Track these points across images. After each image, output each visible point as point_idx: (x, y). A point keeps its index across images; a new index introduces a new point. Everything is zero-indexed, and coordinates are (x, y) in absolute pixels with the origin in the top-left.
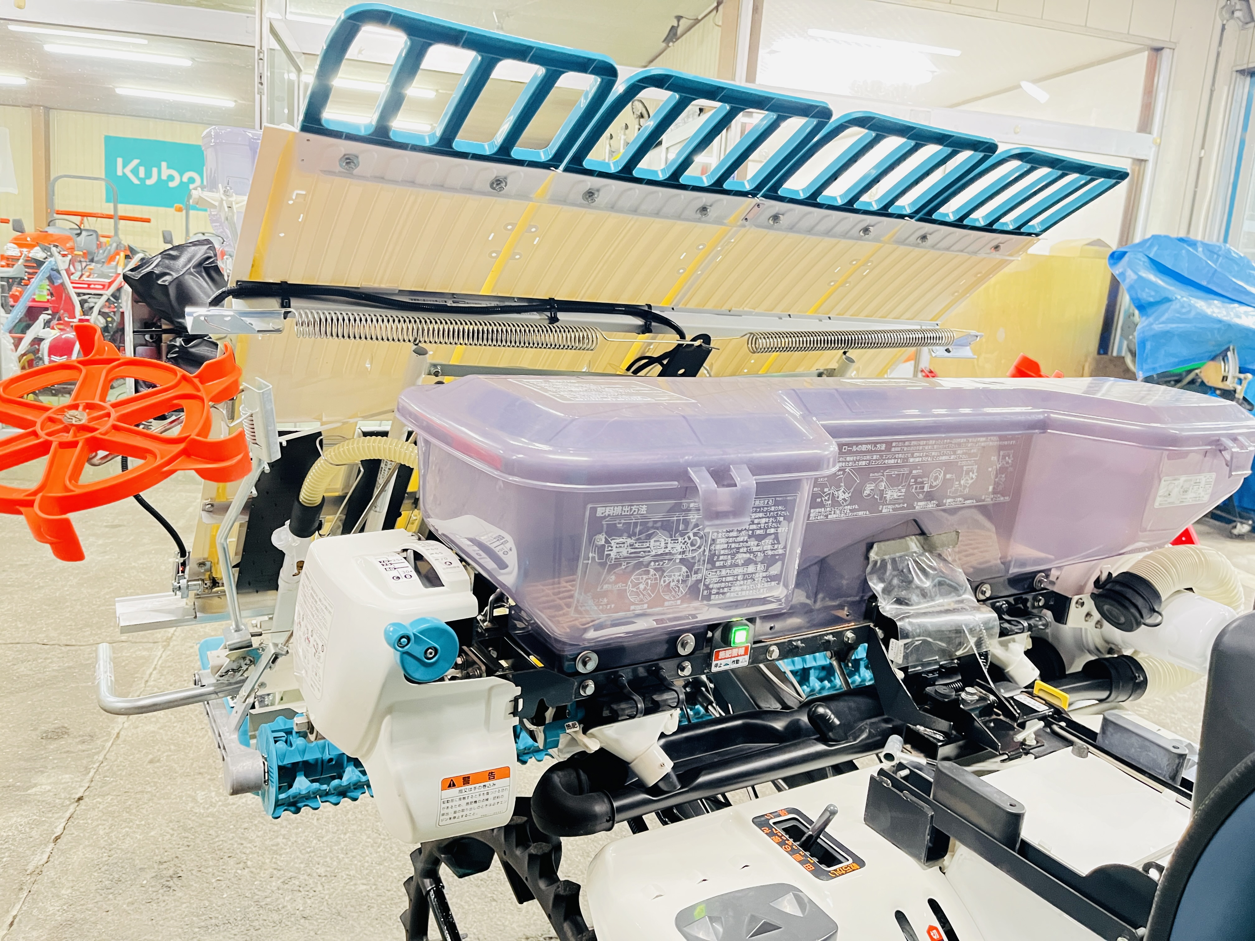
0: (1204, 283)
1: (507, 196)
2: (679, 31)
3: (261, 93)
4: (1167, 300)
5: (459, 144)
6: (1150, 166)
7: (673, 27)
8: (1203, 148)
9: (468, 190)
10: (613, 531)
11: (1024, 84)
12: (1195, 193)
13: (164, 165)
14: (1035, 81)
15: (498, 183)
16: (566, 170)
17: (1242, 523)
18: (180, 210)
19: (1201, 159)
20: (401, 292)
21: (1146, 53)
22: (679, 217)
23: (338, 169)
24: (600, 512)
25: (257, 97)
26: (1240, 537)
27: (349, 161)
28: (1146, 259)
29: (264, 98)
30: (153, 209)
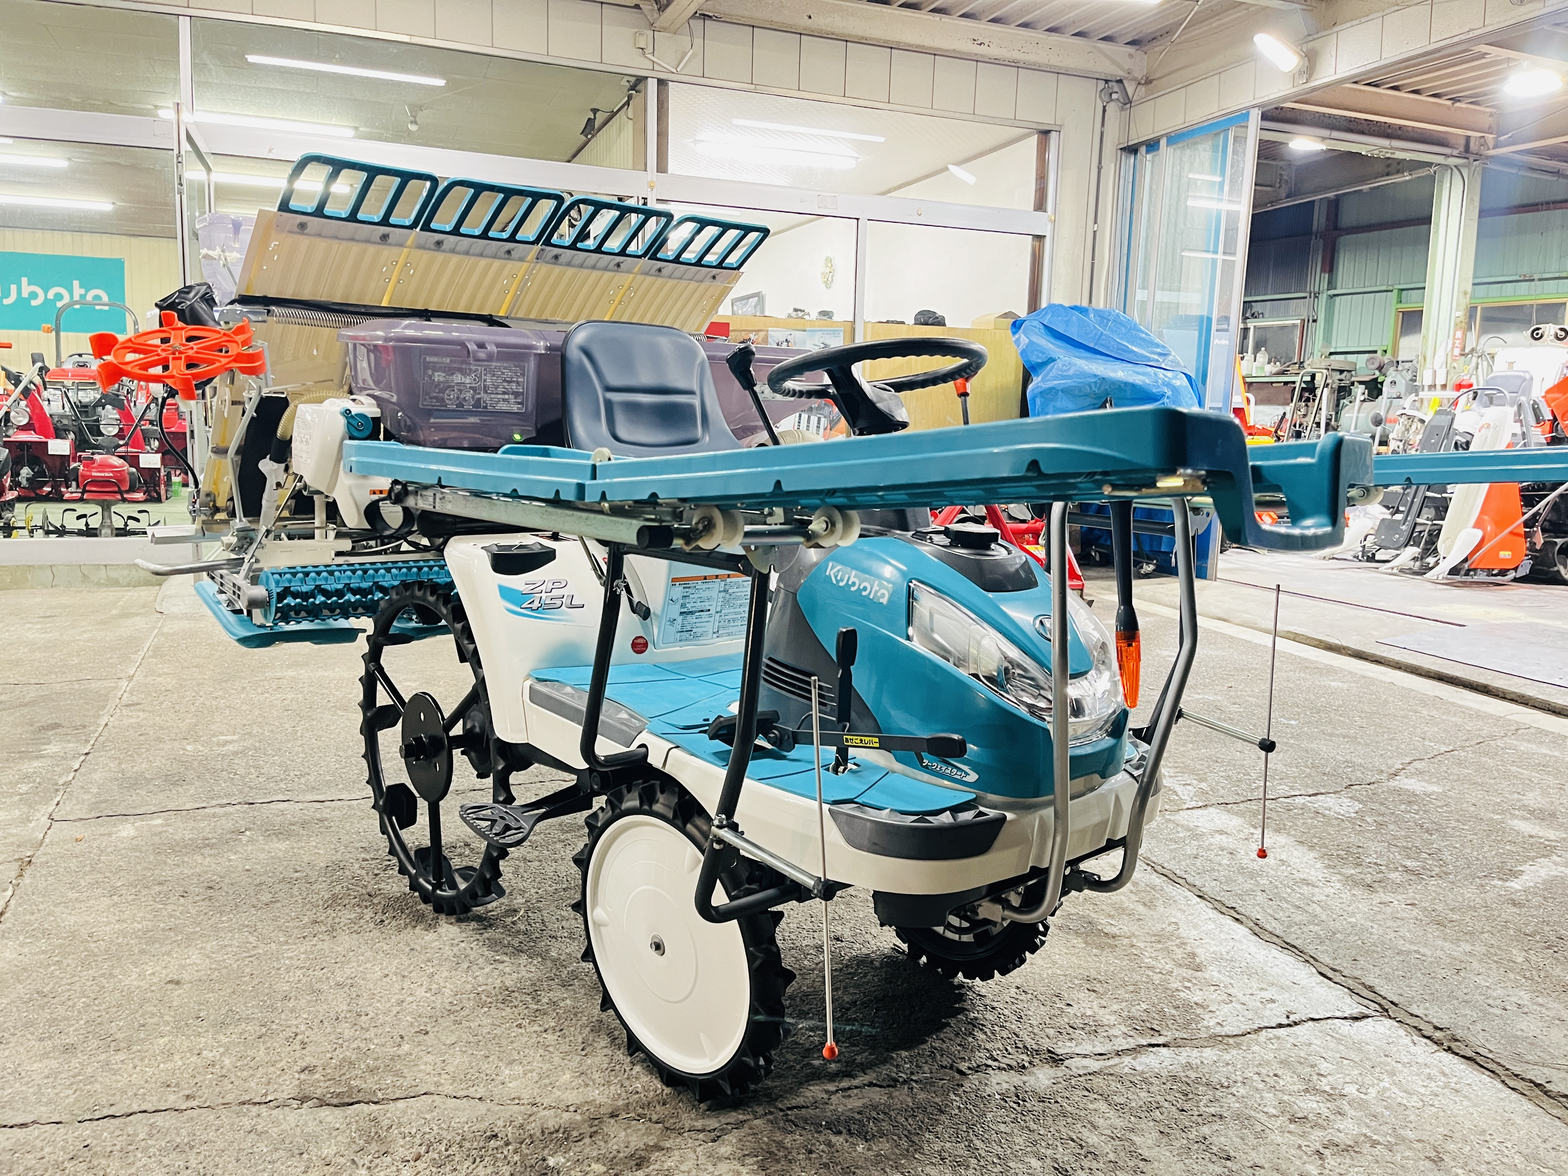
0: (1091, 345)
1: (390, 245)
2: (597, 124)
3: (181, 193)
4: (1052, 360)
5: (360, 216)
6: (1048, 242)
7: (589, 119)
8: (1095, 222)
9: (368, 241)
10: (435, 370)
11: (950, 167)
12: (1093, 264)
13: (24, 280)
14: (959, 164)
15: (385, 237)
16: (421, 230)
17: (1147, 564)
18: (49, 331)
19: (1095, 232)
20: (334, 304)
21: (1035, 137)
22: (495, 257)
23: (296, 230)
24: (428, 359)
25: (178, 197)
26: (1147, 576)
27: (303, 226)
28: (1041, 327)
29: (184, 197)
30: (13, 332)
